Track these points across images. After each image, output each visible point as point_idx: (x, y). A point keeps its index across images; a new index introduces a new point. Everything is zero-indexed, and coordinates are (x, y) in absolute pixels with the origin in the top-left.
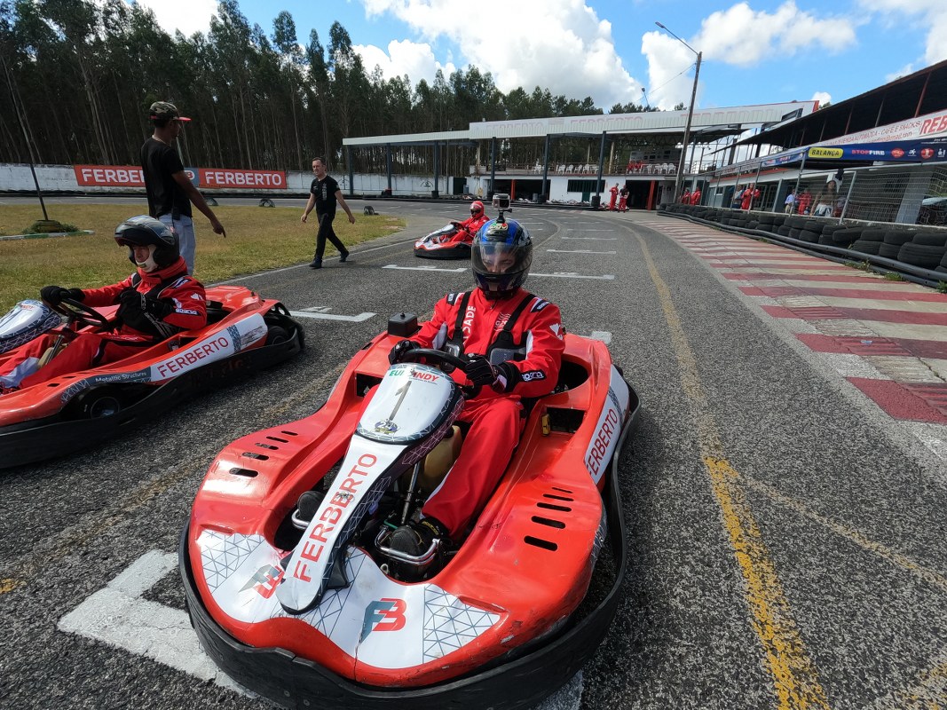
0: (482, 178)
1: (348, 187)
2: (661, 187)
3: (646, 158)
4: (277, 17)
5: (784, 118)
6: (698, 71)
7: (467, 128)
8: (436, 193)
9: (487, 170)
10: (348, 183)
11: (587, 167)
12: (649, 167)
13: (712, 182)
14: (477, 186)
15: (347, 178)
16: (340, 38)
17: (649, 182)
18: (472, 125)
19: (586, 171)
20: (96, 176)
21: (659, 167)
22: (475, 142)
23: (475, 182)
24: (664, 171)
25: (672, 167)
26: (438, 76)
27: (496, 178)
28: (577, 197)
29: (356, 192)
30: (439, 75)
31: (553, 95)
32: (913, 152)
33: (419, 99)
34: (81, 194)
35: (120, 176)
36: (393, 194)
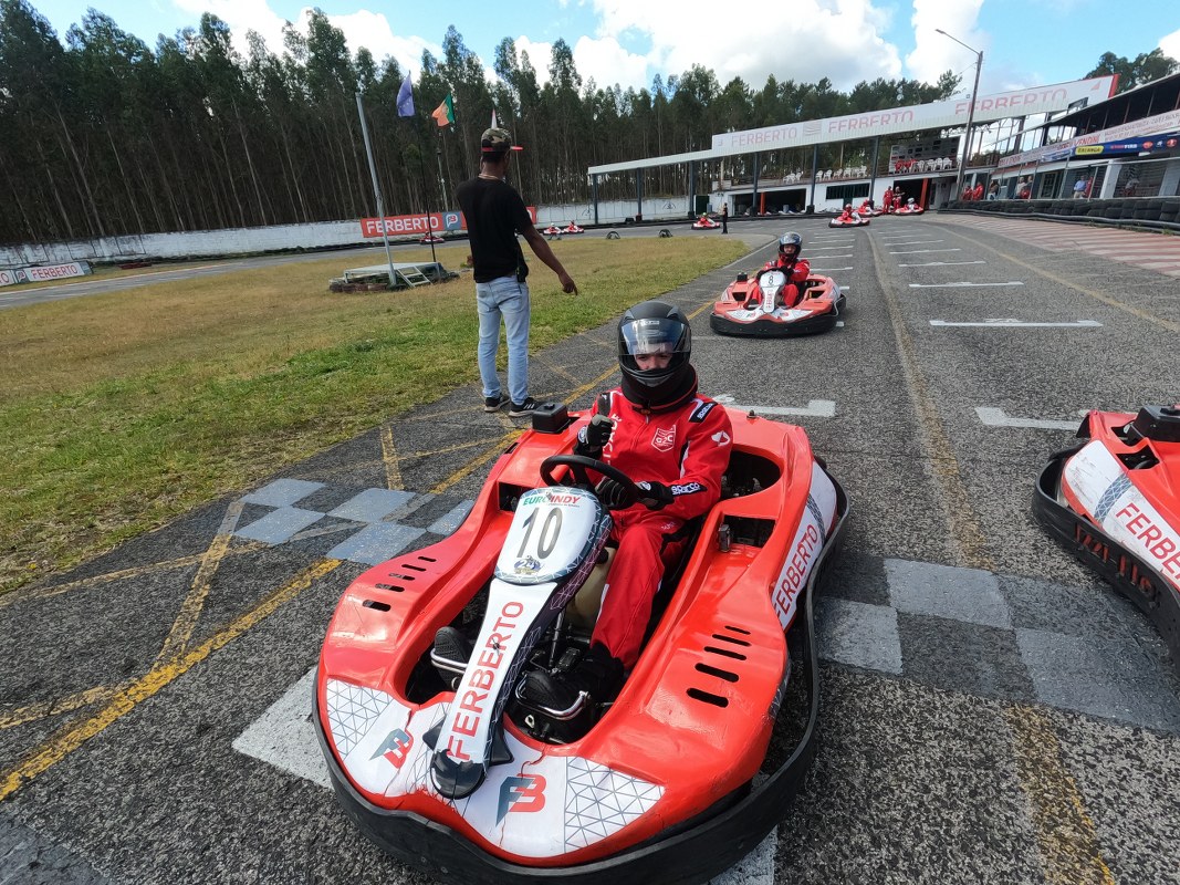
0: (727, 194)
1: (593, 217)
2: (935, 185)
3: (910, 151)
4: (500, 44)
5: (1071, 106)
6: (979, 70)
7: (708, 146)
8: (691, 213)
9: (733, 185)
10: (593, 213)
11: (848, 171)
12: (921, 164)
13: (995, 173)
14: (720, 202)
15: (592, 207)
16: (563, 54)
17: (921, 181)
18: (715, 138)
19: (847, 176)
20: (378, 227)
21: (931, 163)
22: (718, 160)
23: (719, 198)
24: (938, 168)
25: (947, 161)
26: (655, 82)
27: (759, 191)
28: (837, 204)
29: (601, 221)
30: (657, 80)
31: (779, 81)
32: (1160, 143)
33: (629, 109)
34: (369, 245)
35: (397, 226)
36: (644, 218)
